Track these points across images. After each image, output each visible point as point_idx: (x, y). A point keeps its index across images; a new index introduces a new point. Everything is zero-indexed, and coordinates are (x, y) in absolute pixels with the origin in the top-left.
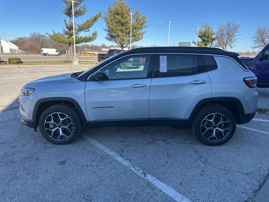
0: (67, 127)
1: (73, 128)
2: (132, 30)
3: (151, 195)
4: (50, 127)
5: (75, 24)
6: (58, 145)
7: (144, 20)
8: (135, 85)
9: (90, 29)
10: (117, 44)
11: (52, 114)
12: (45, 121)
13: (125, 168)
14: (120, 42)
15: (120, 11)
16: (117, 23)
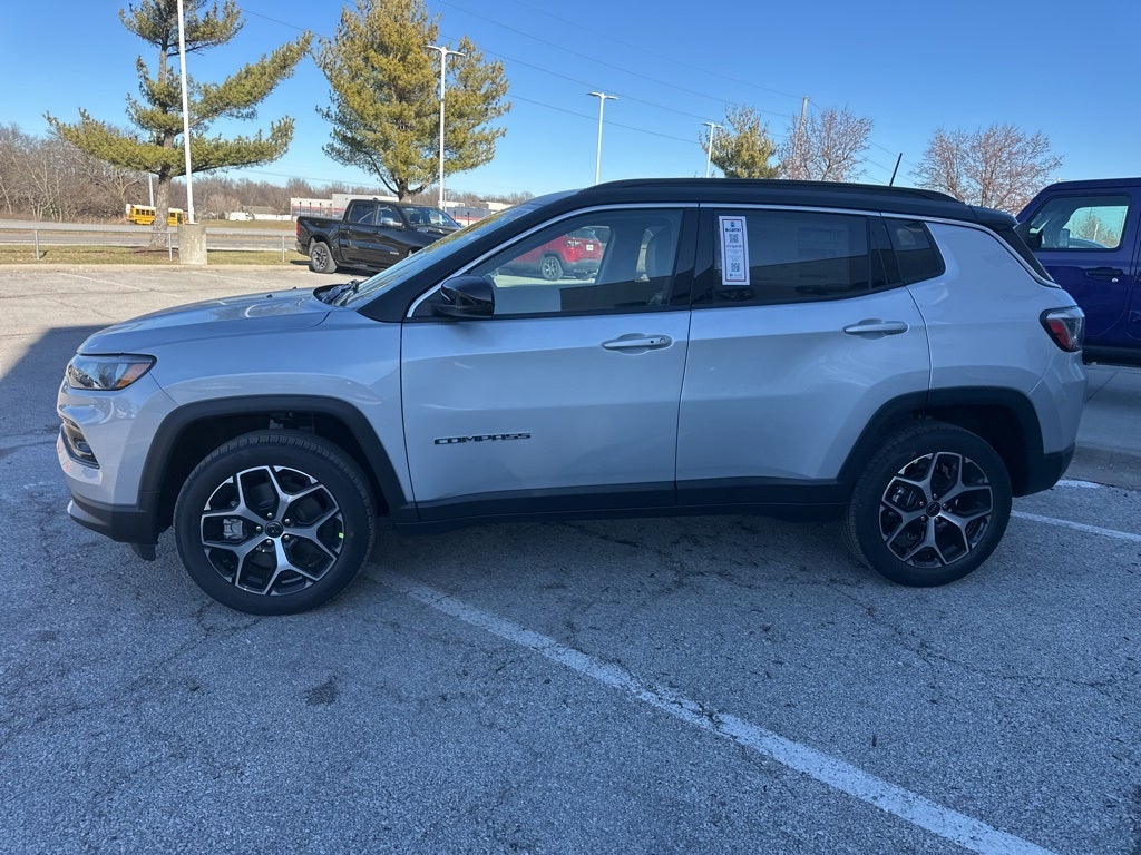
0: (310, 533)
1: (341, 536)
2: (446, 118)
3: (777, 800)
4: (228, 533)
5: (190, 81)
6: (265, 619)
7: (498, 81)
8: (622, 338)
9: (259, 107)
10: (376, 176)
11: (239, 475)
12: (207, 507)
13: (618, 695)
14: (393, 171)
15: (395, 37)
16: (379, 86)
